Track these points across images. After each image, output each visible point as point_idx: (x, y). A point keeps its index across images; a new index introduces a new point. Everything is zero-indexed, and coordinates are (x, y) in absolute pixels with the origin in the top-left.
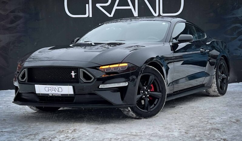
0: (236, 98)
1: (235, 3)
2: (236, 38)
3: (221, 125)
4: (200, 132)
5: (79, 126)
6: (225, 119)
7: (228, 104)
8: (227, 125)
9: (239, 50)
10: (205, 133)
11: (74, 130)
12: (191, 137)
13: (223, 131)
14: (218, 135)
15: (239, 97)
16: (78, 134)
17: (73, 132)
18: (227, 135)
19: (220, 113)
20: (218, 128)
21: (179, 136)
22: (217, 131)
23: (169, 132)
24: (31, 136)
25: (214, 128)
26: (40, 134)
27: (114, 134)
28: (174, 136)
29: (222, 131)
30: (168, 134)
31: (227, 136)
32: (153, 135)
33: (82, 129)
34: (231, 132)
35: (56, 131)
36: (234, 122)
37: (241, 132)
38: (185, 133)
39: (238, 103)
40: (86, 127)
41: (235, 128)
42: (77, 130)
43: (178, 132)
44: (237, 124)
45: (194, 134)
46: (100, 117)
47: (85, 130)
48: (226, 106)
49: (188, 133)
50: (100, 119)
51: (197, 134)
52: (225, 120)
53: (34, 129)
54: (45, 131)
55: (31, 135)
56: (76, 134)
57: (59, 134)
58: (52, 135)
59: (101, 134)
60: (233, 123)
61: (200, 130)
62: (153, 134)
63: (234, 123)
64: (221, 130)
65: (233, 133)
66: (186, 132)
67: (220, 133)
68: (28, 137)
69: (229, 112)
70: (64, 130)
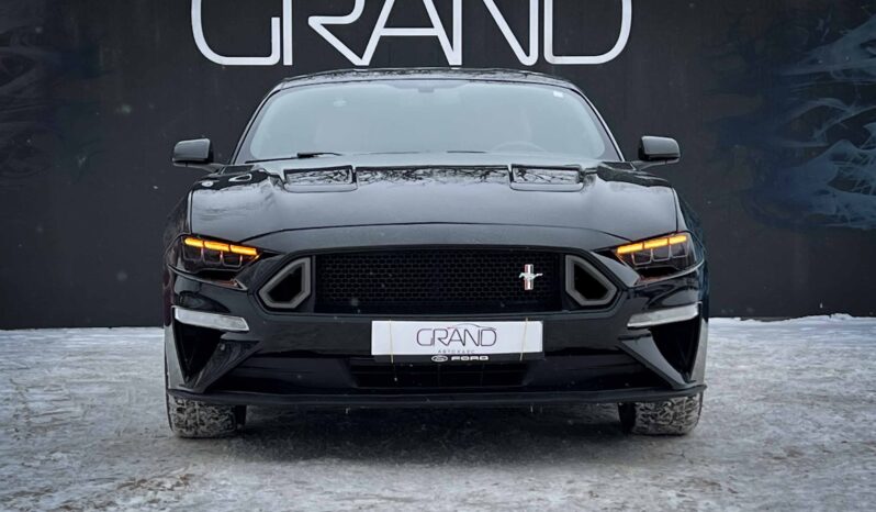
0: (807, 369)
1: (822, 22)
2: (821, 150)
3: (729, 466)
4: (645, 493)
5: (205, 464)
6: (750, 445)
7: (770, 392)
8: (751, 469)
9: (834, 196)
10: (662, 495)
11: (184, 479)
12: (606, 509)
13: (730, 490)
14: (708, 504)
15: (819, 369)
16: (195, 492)
17: (178, 485)
18: (742, 505)
19: (733, 425)
20: (714, 479)
21: (563, 506)
22: (708, 489)
23: (533, 490)
24: (24, 499)
25: (700, 479)
26: (56, 491)
27: (327, 496)
28: (546, 503)
29: (725, 490)
30: (525, 498)
31: (739, 506)
32: (470, 500)
33: (217, 475)
34: (757, 494)
35: (117, 482)
36: (776, 458)
37: (794, 494)
38: (588, 496)
39: (809, 389)
40: (231, 468)
41: (778, 481)
42: (193, 478)
43: (564, 489)
44: (789, 464)
45: (621, 500)
46: (293, 433)
47: (225, 479)
48: (763, 400)
49: (597, 496)
50: (289, 440)
51: (630, 497)
52: (749, 450)
53: (41, 472)
54: (79, 482)
55: (22, 494)
56: (189, 492)
57: (125, 492)
58: (99, 496)
59: (281, 495)
60: (773, 461)
61: (646, 485)
62: (470, 495)
63: (777, 462)
64: (723, 484)
65: (765, 498)
66: (591, 492)
67: (717, 498)
68: (9, 504)
69: (767, 421)
70: (147, 477)
